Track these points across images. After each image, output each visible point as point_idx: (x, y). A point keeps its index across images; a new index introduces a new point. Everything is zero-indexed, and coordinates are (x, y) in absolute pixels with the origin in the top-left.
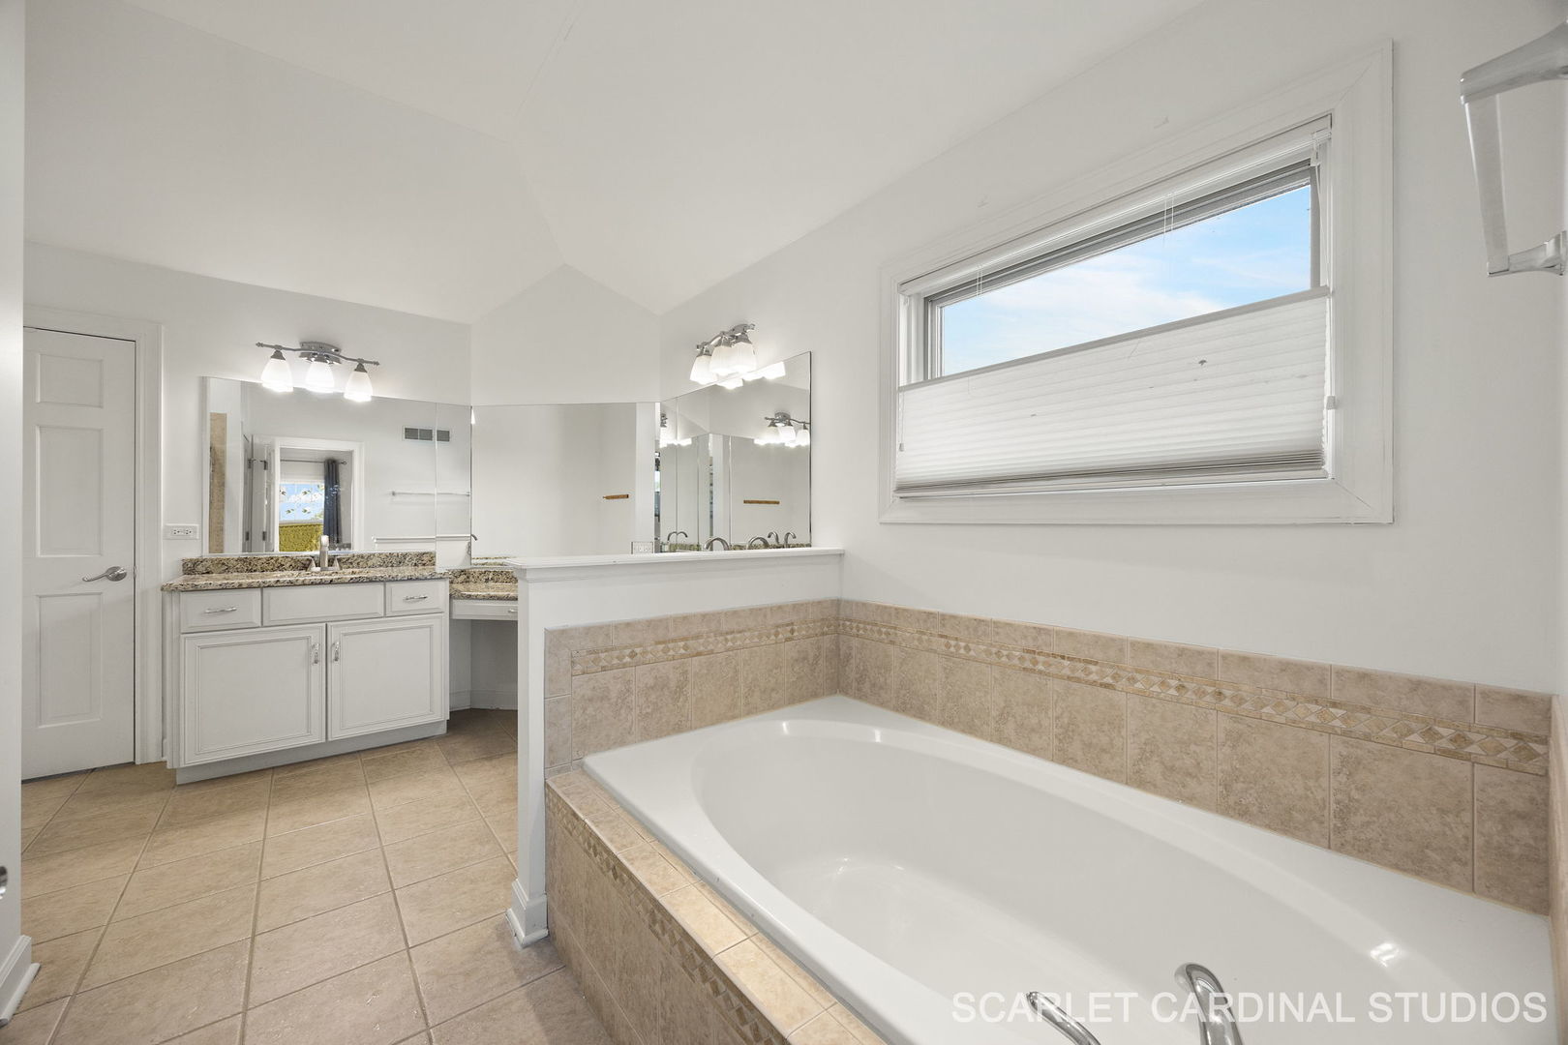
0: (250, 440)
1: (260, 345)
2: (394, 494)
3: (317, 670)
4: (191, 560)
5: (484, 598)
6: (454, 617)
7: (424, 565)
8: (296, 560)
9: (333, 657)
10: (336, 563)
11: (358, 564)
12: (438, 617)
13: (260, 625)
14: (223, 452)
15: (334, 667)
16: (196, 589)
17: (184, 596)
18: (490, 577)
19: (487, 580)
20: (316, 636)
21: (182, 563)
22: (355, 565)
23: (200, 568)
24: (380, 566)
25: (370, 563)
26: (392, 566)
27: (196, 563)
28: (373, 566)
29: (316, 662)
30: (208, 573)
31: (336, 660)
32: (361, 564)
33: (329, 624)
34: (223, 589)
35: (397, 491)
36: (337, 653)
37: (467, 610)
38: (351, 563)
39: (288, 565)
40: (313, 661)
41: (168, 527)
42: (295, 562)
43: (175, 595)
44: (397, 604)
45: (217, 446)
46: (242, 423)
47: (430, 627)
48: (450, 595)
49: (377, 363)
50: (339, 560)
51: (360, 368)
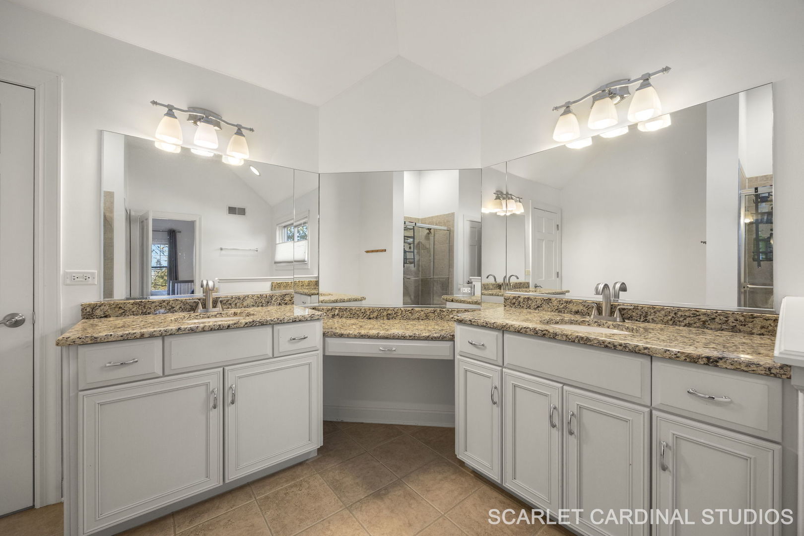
0: (129, 213)
1: (154, 103)
2: (221, 249)
3: (215, 415)
4: (90, 305)
5: (355, 337)
6: (327, 354)
7: (286, 304)
8: (184, 303)
9: (230, 400)
10: (219, 305)
11: (236, 304)
12: (313, 355)
13: (161, 375)
14: (112, 219)
15: (230, 410)
16: (95, 341)
17: (82, 350)
18: (336, 313)
19: (333, 316)
20: (214, 382)
21: (81, 307)
22: (233, 306)
23: (98, 312)
24: (253, 306)
25: (245, 304)
26: (262, 306)
27: (94, 307)
28: (248, 306)
29: (215, 407)
30: (106, 317)
31: (233, 403)
32: (238, 304)
33: (226, 368)
34: (124, 340)
35: (223, 248)
36: (234, 395)
37: (338, 347)
38: (230, 304)
39: (178, 307)
40: (212, 405)
41: (67, 273)
42: (185, 305)
43: (72, 349)
44: (284, 345)
45: (107, 214)
46: (125, 199)
47: (309, 364)
48: (324, 334)
49: (252, 130)
50: (221, 302)
51: (239, 133)
